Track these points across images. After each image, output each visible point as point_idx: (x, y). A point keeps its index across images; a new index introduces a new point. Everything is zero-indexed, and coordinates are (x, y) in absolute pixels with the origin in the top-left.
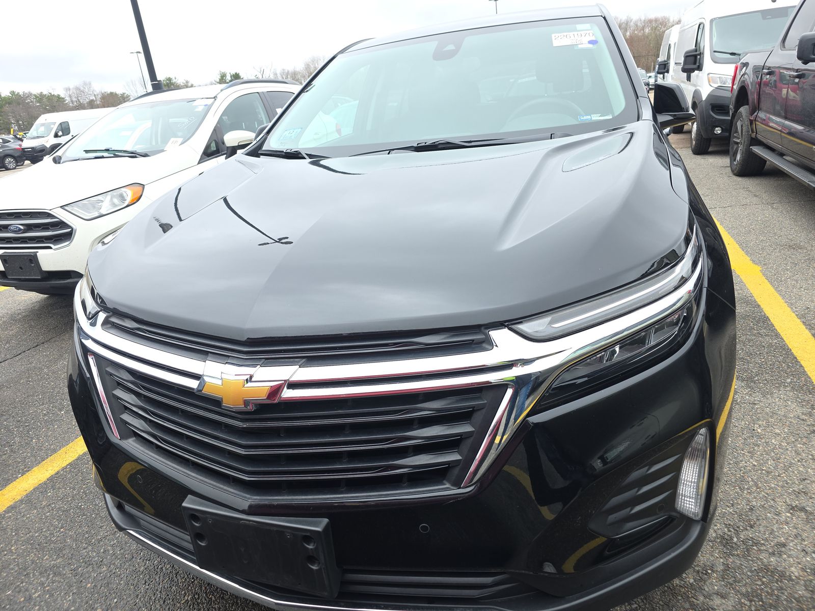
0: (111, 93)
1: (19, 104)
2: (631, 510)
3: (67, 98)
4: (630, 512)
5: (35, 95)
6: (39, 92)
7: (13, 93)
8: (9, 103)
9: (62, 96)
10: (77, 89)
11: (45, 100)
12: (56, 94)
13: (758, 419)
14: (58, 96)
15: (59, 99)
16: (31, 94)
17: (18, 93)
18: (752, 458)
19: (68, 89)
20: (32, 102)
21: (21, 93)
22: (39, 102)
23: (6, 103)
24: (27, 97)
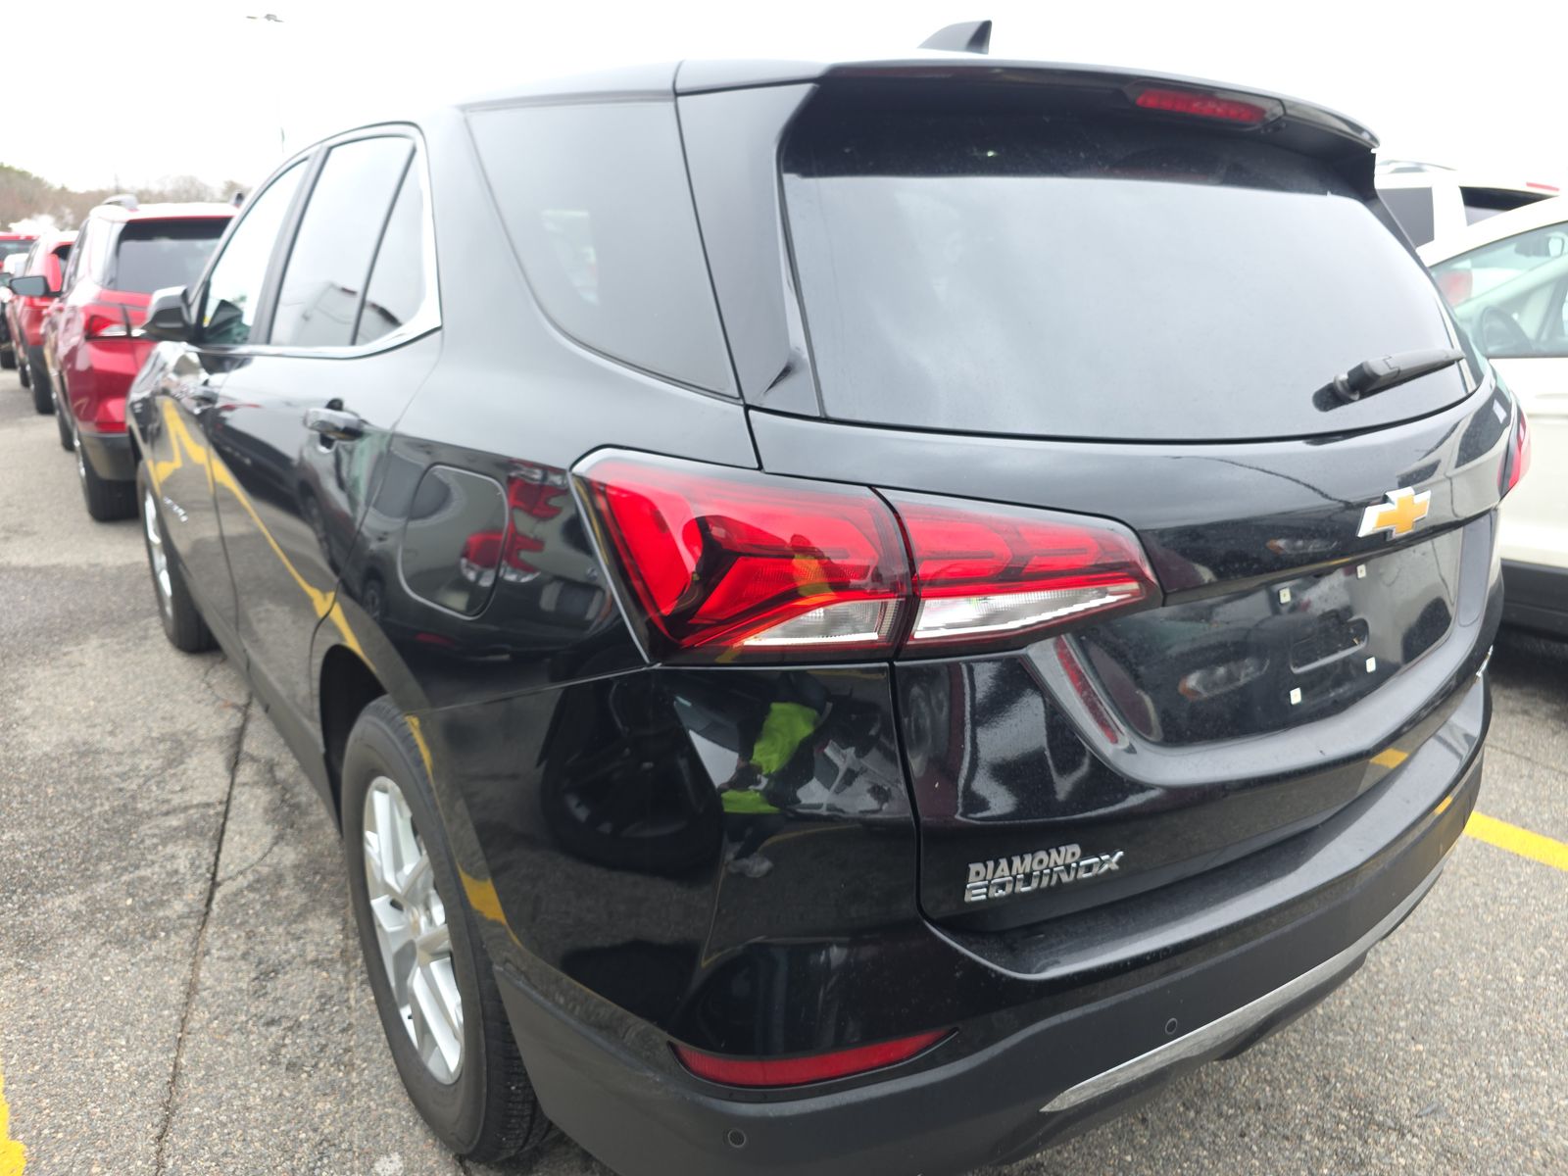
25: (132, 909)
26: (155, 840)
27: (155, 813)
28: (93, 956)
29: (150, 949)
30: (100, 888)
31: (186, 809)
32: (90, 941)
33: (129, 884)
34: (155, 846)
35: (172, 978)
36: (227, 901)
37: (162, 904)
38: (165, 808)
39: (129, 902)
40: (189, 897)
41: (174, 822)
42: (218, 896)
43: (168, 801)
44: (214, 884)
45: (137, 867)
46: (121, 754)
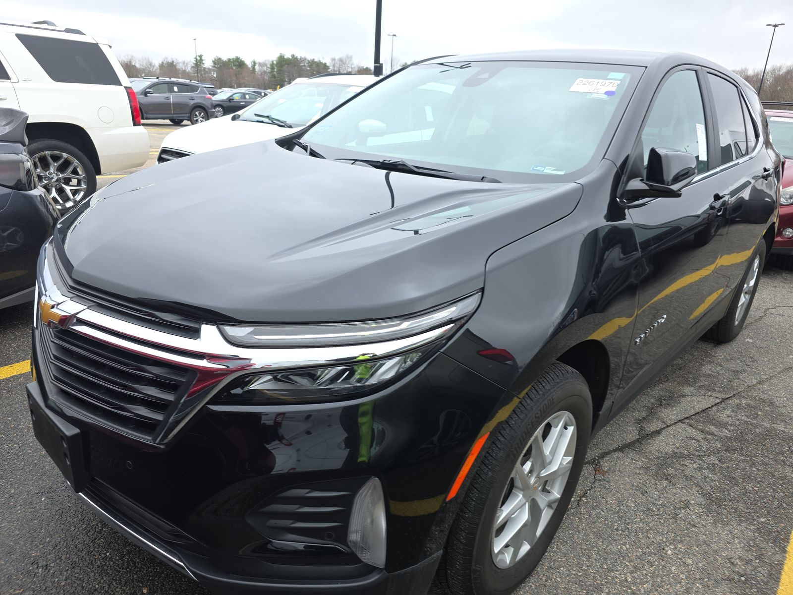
0: (367, 68)
1: (295, 66)
2: (292, 523)
3: (331, 67)
4: (290, 524)
5: (308, 61)
6: (312, 59)
7: (293, 56)
8: (288, 64)
9: (328, 64)
10: (341, 60)
11: (314, 66)
12: (323, 62)
13: (681, 542)
14: (325, 65)
15: (325, 67)
16: (305, 59)
17: (297, 57)
18: (632, 572)
19: (334, 60)
20: (304, 66)
21: (299, 57)
22: (310, 67)
23: (286, 64)
24: (302, 61)
25: (760, 410)
26: (729, 427)
27: (716, 438)
28: (784, 406)
29: (765, 397)
30: (767, 425)
31: (703, 431)
32: (783, 410)
33: (755, 418)
34: (731, 425)
35: (765, 388)
36: (726, 393)
37: (749, 405)
38: (709, 437)
39: (760, 413)
40: (737, 401)
41: (713, 429)
42: (727, 396)
43: (705, 439)
44: (724, 400)
45: (745, 422)
46: (697, 485)
